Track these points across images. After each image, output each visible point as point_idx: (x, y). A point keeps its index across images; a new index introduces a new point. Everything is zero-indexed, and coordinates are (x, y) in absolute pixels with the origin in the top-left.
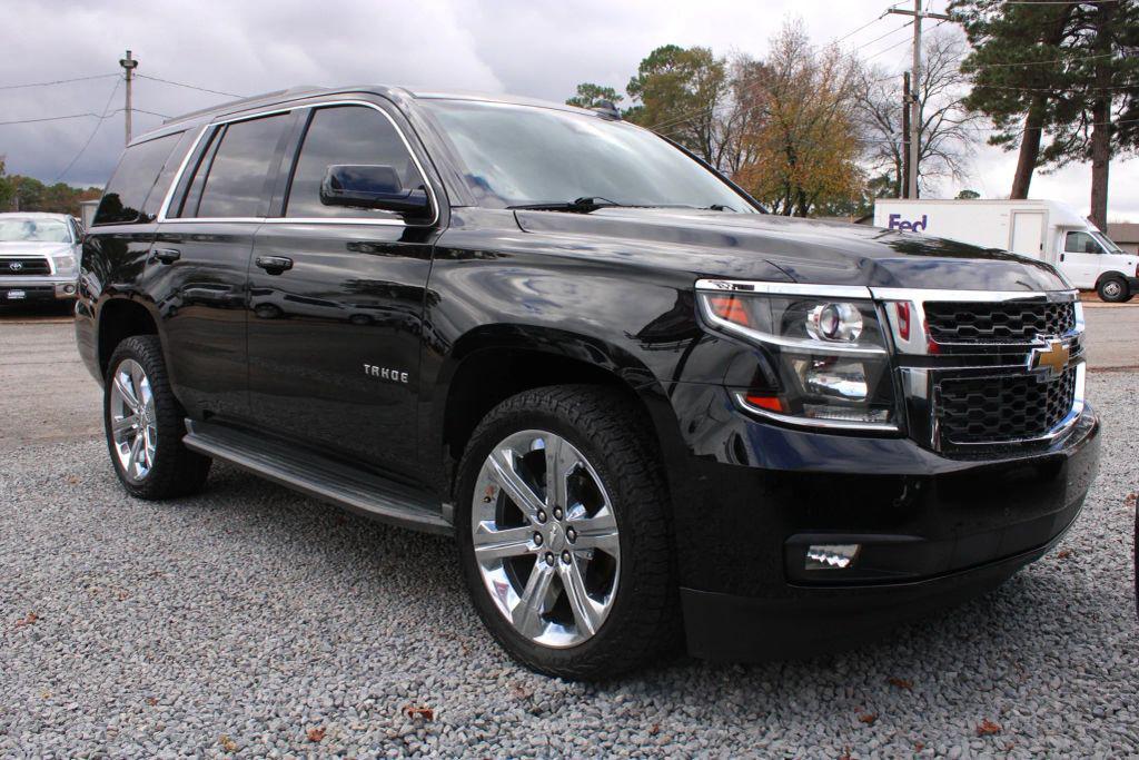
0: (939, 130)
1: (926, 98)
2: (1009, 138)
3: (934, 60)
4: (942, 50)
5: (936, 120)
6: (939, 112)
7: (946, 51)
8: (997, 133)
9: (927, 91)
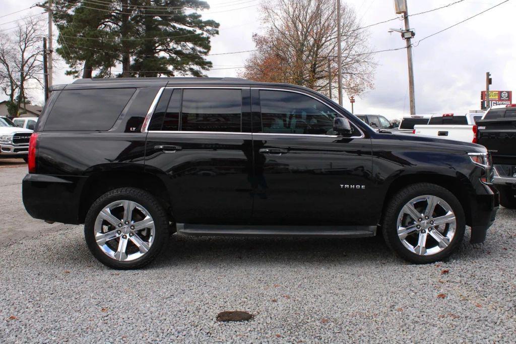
0: (34, 65)
1: (25, 48)
2: (76, 72)
3: (30, 28)
4: (34, 24)
5: (31, 60)
6: (33, 56)
7: (36, 24)
8: (69, 70)
9: (26, 44)
